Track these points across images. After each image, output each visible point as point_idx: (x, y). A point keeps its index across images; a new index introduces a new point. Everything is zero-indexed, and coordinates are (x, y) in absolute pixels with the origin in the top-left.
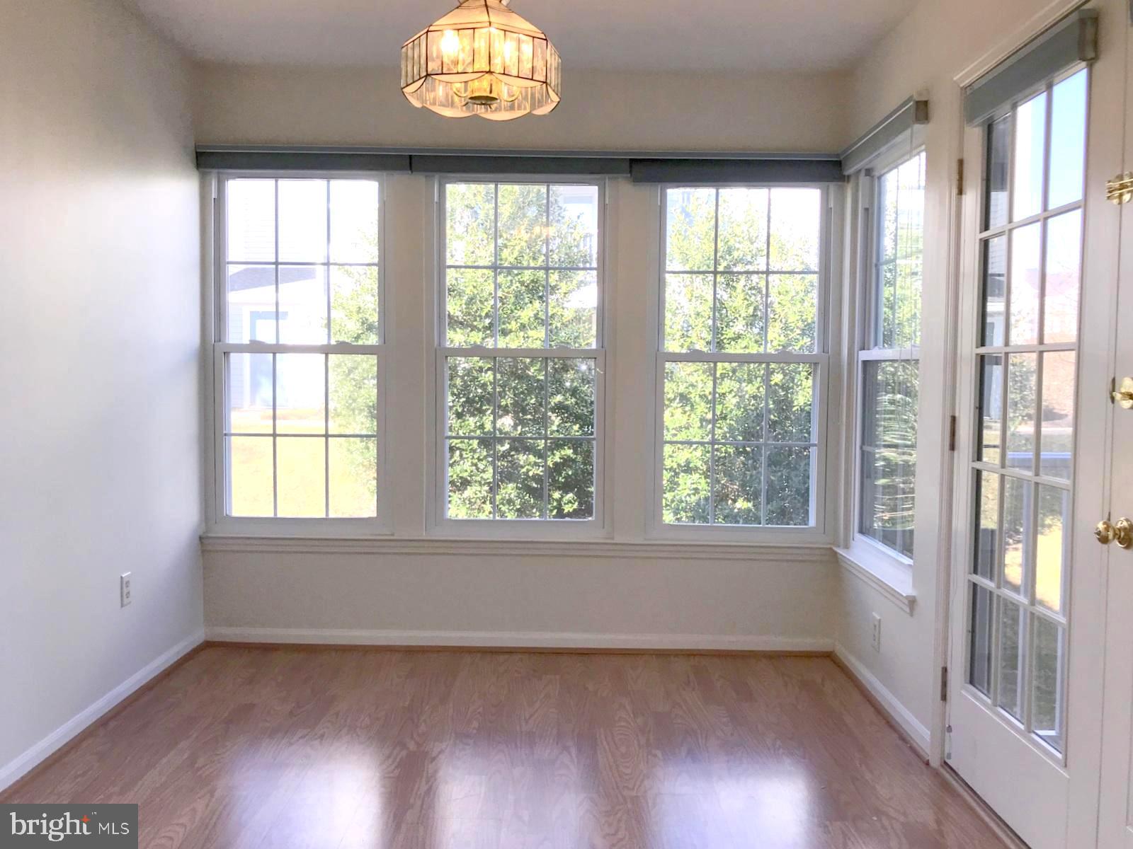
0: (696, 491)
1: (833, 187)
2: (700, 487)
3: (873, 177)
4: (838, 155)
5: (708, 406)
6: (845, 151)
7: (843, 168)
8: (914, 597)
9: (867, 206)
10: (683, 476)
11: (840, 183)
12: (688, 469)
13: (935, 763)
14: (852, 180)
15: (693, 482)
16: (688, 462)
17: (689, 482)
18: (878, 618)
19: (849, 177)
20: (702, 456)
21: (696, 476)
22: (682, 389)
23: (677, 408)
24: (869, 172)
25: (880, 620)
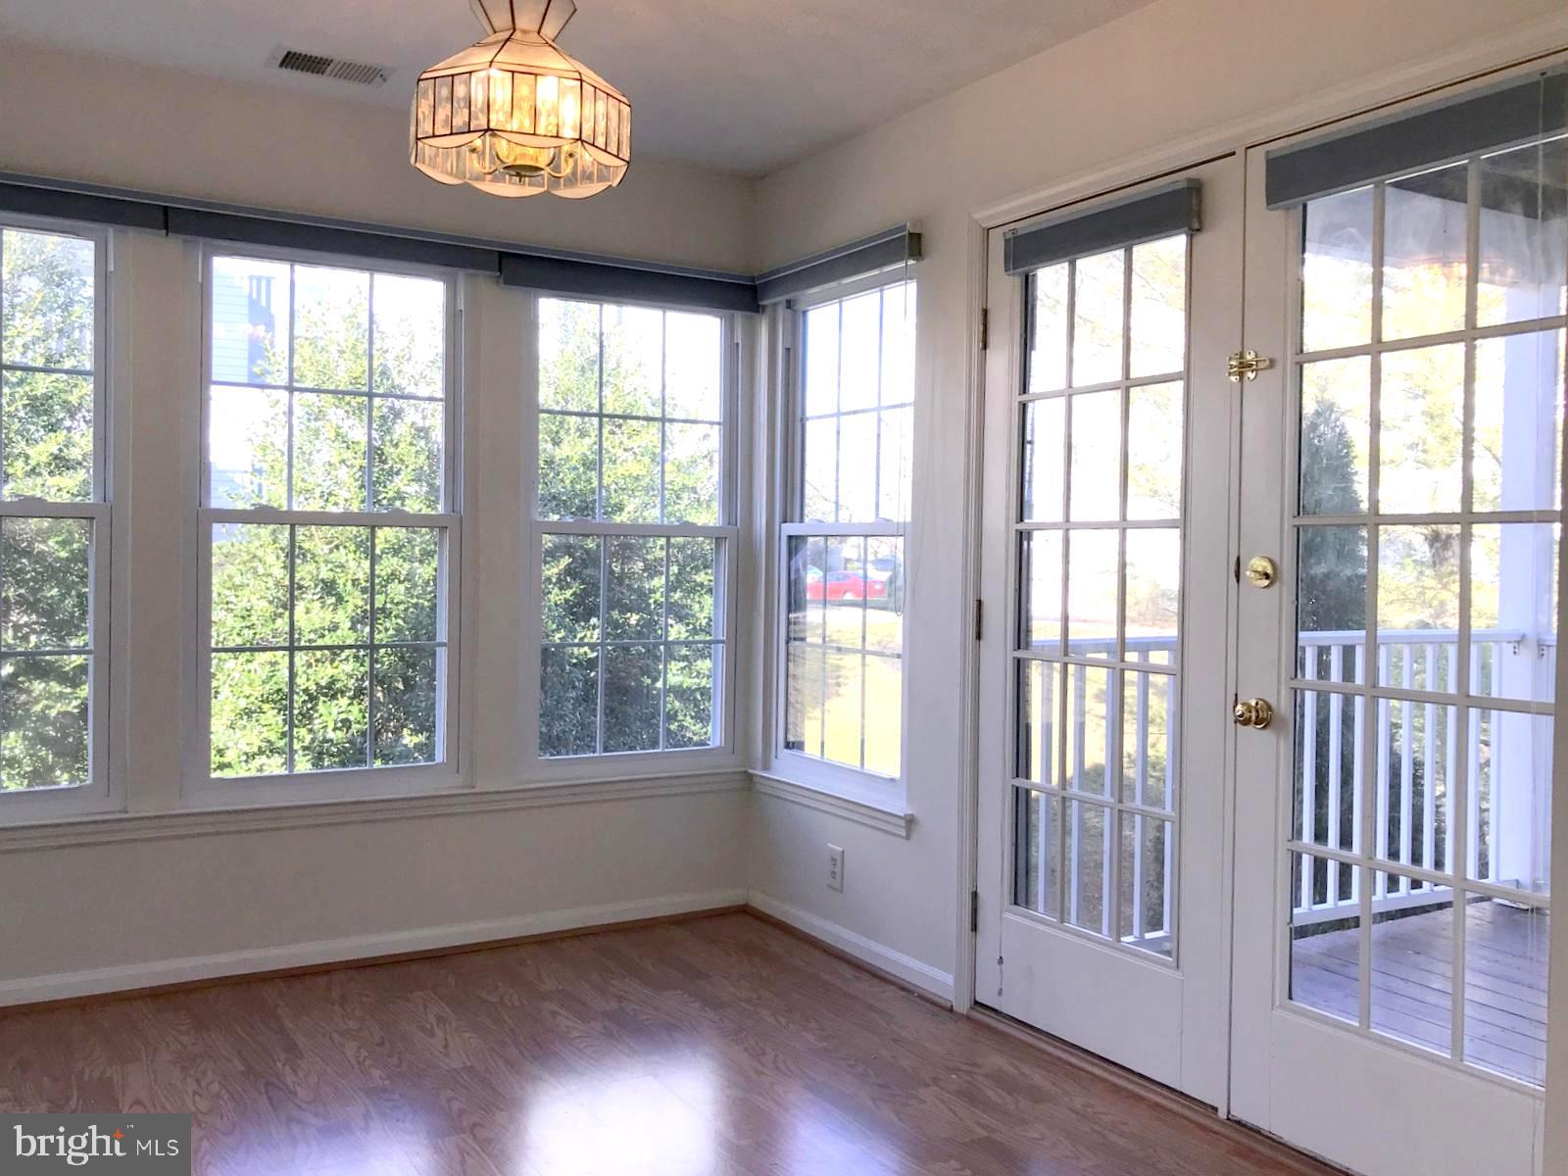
0: (346, 724)
1: (739, 316)
2: (352, 718)
3: (794, 311)
4: (752, 279)
5: (365, 596)
6: (763, 276)
7: (758, 295)
8: (912, 815)
9: (789, 346)
10: (324, 702)
11: (750, 313)
12: (331, 691)
13: (962, 1006)
14: (769, 311)
15: (341, 710)
16: (333, 681)
17: (335, 711)
18: (841, 849)
19: (764, 307)
20: (353, 670)
21: (344, 702)
22: (325, 574)
23: (313, 601)
24: (789, 304)
25: (843, 852)
